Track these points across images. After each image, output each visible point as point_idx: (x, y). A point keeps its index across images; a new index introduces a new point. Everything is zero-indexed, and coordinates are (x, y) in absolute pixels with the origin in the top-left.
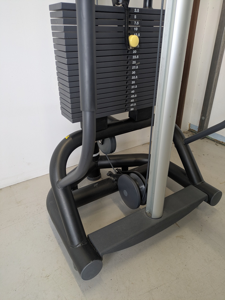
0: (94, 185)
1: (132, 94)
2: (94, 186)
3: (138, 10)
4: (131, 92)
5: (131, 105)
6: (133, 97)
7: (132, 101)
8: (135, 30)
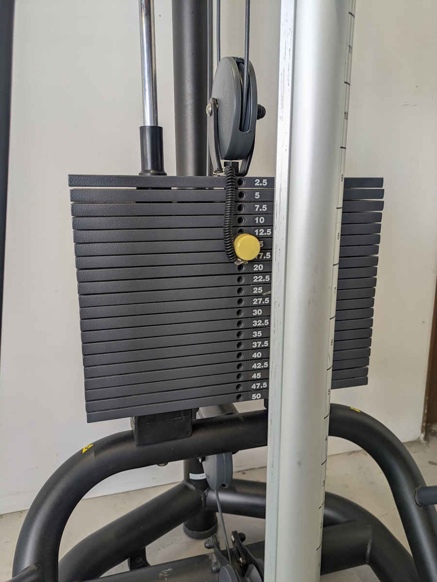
0: (160, 571)
1: (254, 361)
2: (161, 574)
3: (264, 181)
4: (253, 356)
5: (254, 387)
6: (258, 367)
7: (254, 376)
8: (257, 222)
